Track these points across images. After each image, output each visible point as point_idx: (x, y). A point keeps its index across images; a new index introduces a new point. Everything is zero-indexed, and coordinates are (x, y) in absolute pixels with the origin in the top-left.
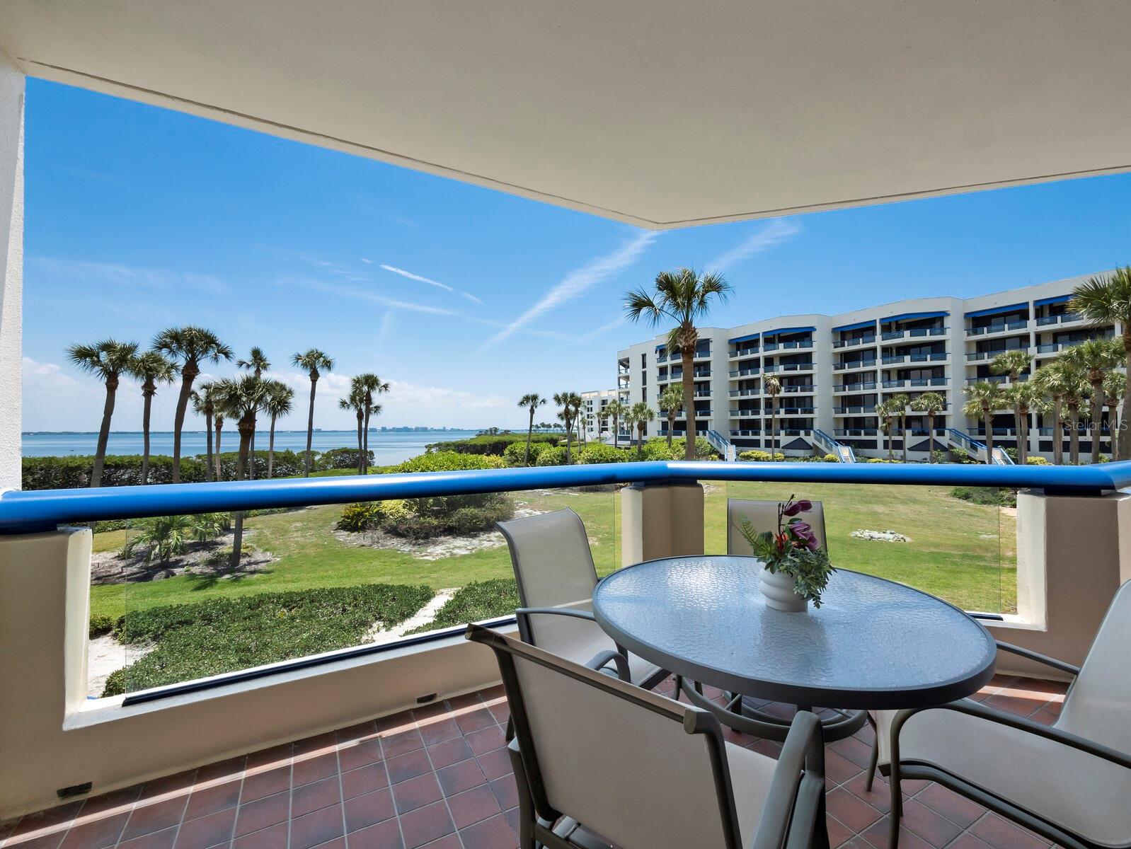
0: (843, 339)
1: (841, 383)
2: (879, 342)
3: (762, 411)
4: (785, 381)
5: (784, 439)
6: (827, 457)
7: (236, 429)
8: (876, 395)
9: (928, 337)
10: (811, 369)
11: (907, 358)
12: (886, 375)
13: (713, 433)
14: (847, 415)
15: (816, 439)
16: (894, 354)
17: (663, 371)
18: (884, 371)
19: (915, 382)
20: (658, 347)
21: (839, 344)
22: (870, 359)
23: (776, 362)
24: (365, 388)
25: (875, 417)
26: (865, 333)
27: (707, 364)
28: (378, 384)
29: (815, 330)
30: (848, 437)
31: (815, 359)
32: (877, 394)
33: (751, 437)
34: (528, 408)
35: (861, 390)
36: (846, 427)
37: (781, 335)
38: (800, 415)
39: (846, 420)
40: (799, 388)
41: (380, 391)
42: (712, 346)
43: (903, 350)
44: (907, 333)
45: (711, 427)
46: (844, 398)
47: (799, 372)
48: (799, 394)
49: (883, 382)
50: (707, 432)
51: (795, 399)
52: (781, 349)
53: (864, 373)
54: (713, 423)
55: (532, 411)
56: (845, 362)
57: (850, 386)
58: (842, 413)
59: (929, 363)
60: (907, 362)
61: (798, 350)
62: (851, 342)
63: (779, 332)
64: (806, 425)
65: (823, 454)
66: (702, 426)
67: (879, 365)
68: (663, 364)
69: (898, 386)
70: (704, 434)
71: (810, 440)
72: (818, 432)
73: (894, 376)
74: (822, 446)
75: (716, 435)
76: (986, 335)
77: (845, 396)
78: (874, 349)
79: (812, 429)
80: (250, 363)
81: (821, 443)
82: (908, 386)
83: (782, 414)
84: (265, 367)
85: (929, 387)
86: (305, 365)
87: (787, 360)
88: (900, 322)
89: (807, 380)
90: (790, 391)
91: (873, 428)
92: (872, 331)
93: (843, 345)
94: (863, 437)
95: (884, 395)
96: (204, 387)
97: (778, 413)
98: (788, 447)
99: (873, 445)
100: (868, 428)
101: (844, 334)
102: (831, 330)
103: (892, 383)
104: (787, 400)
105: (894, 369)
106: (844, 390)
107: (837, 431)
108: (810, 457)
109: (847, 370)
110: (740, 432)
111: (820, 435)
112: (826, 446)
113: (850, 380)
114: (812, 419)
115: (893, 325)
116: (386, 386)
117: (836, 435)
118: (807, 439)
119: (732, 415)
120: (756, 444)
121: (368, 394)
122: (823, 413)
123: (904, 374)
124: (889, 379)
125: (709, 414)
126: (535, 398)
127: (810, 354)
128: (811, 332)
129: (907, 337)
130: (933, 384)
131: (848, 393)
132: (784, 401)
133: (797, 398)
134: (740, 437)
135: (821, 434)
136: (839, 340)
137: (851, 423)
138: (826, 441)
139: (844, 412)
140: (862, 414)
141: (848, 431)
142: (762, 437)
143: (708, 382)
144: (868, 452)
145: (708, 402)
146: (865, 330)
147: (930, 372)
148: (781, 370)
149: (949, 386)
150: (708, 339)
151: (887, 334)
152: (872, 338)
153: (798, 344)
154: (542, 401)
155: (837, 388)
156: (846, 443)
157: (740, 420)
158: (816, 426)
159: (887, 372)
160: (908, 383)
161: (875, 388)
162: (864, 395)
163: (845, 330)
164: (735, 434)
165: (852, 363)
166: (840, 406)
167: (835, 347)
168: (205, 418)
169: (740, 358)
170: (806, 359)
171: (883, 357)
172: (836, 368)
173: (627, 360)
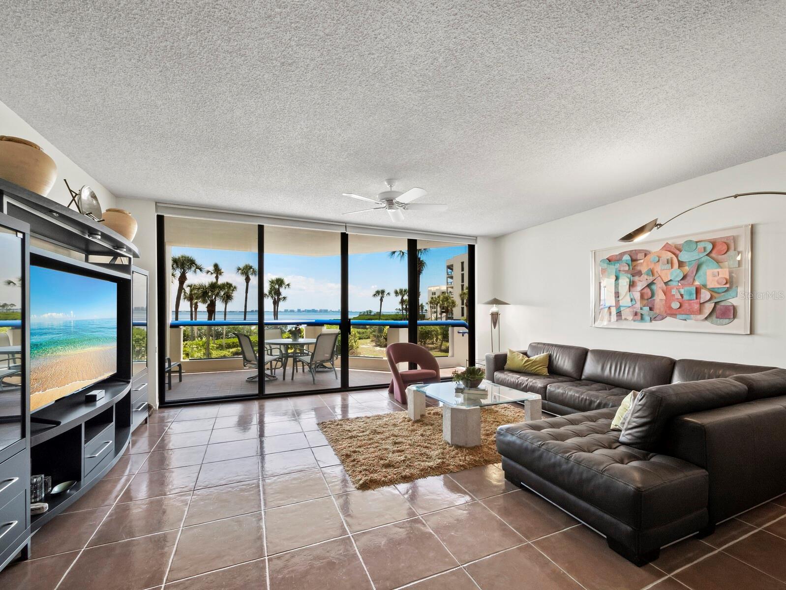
7: (206, 310)
24: (277, 286)
28: (284, 284)
34: (379, 298)
41: (285, 288)
55: (381, 300)
80: (213, 272)
84: (221, 274)
86: (242, 273)
96: (189, 286)
116: (288, 285)
121: (279, 289)
126: (383, 292)
154: (388, 294)
168: (189, 303)
173: (452, 266)
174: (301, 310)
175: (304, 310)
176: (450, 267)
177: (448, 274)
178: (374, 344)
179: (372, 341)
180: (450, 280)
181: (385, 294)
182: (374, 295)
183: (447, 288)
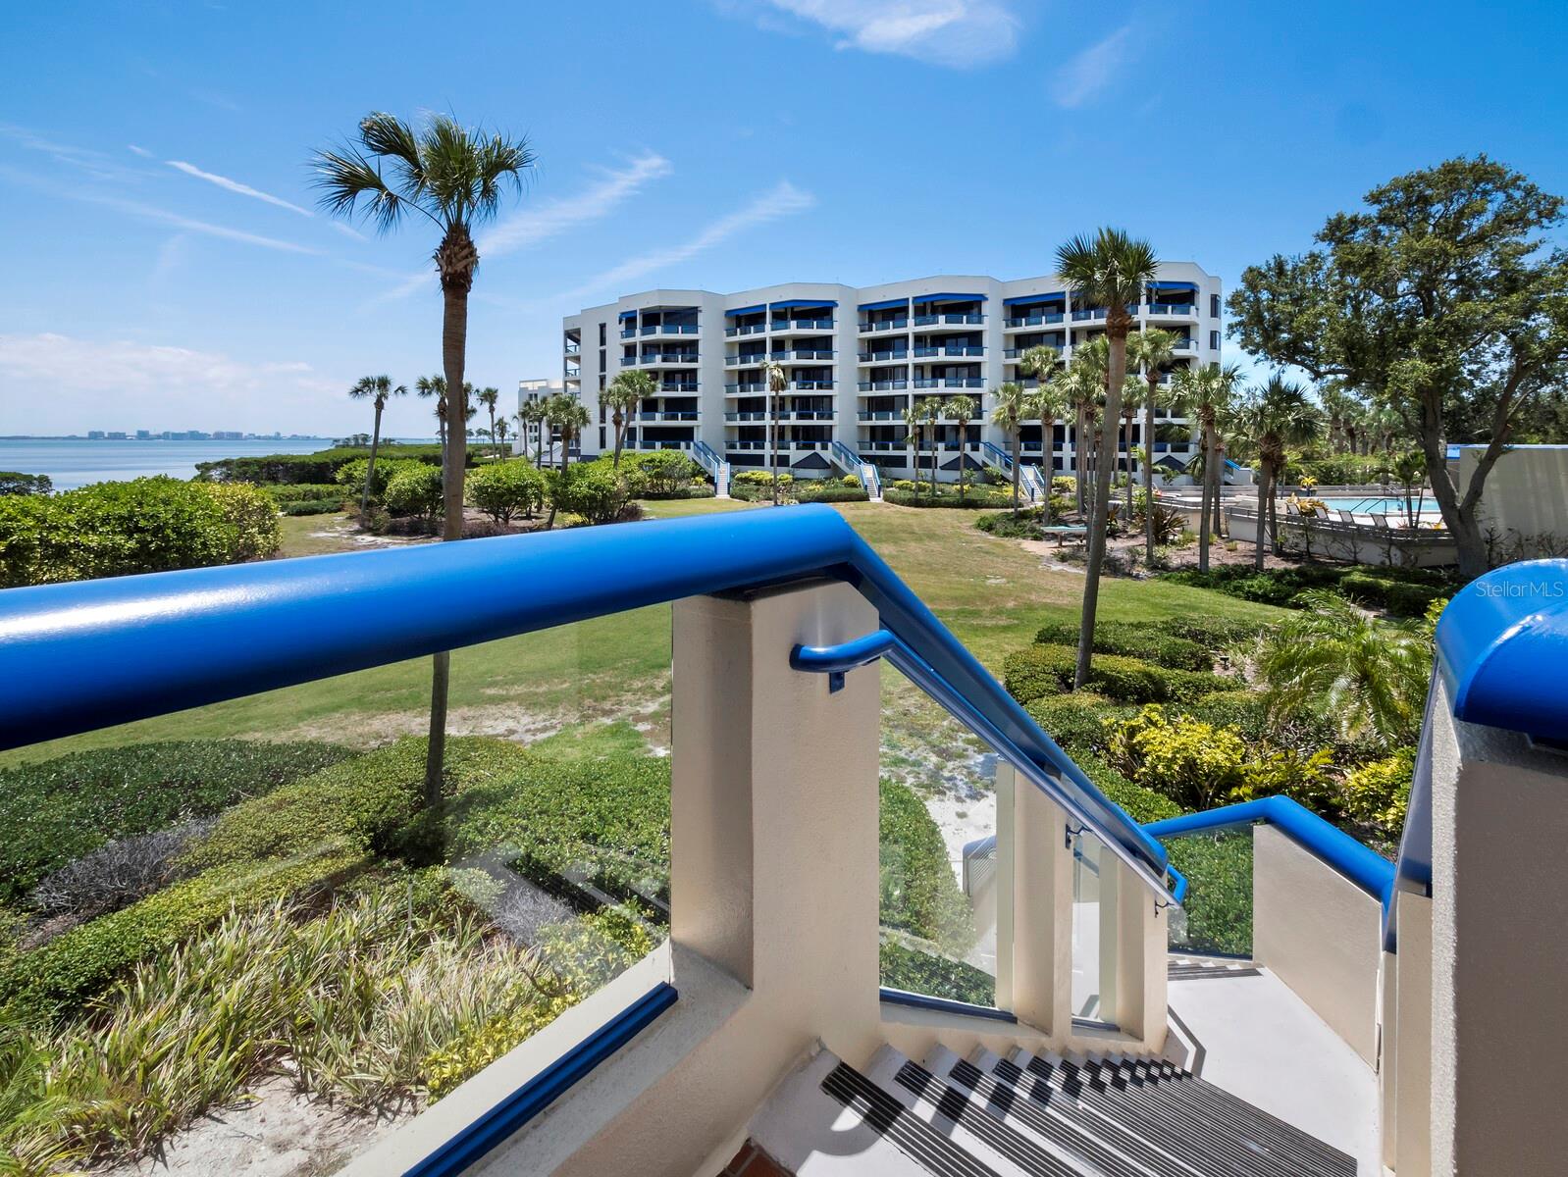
0: (871, 321)
1: (867, 379)
2: (911, 328)
3: (768, 415)
4: (799, 374)
5: (795, 454)
6: (846, 478)
8: (906, 396)
9: (964, 326)
10: (831, 357)
11: (942, 350)
12: (919, 372)
13: (700, 445)
14: (874, 422)
15: (835, 454)
16: (929, 345)
17: (630, 351)
18: (917, 367)
19: (948, 382)
20: (623, 314)
21: (866, 327)
22: (899, 350)
23: (788, 345)
25: (904, 426)
26: (897, 315)
27: (694, 344)
29: (837, 305)
30: (874, 452)
31: (836, 344)
32: (908, 396)
33: (752, 451)
34: (371, 399)
35: (890, 390)
36: (873, 438)
38: (815, 422)
39: (873, 428)
40: (815, 384)
42: (701, 318)
43: (940, 340)
44: (943, 318)
45: (698, 436)
46: (870, 399)
47: (815, 362)
48: (816, 392)
49: (915, 380)
50: (692, 444)
51: (810, 399)
52: (793, 329)
53: (894, 367)
54: (701, 429)
55: (379, 405)
56: (872, 352)
57: (879, 384)
58: (868, 420)
59: (965, 358)
60: (941, 356)
61: (814, 331)
62: (880, 325)
63: (792, 305)
64: (822, 435)
65: (840, 474)
66: (687, 434)
67: (911, 358)
68: (631, 340)
69: (932, 386)
70: (688, 447)
71: (828, 455)
72: (838, 446)
73: (928, 374)
74: (842, 464)
75: (704, 449)
76: (1024, 328)
77: (872, 397)
78: (905, 337)
79: (831, 440)
81: (840, 459)
82: (942, 387)
83: (793, 420)
85: (965, 390)
87: (803, 345)
88: (936, 304)
89: (826, 372)
90: (803, 388)
91: (902, 440)
92: (903, 313)
93: (871, 329)
94: (891, 452)
95: (916, 397)
97: (788, 417)
98: (799, 465)
99: (901, 462)
100: (897, 440)
101: (874, 314)
102: (857, 308)
103: (925, 382)
104: (800, 399)
105: (928, 364)
106: (871, 388)
107: (861, 443)
108: (826, 479)
109: (875, 363)
110: (739, 443)
111: (841, 449)
112: (847, 464)
113: (878, 375)
114: (831, 427)
115: (928, 307)
117: (861, 449)
118: (824, 454)
119: (728, 419)
120: (758, 461)
122: (845, 420)
123: (939, 371)
124: (922, 378)
125: (694, 417)
126: (384, 383)
127: (829, 338)
128: (832, 307)
129: (942, 324)
130: (968, 385)
131: (875, 393)
132: (796, 401)
133: (812, 397)
134: (739, 451)
135: (841, 447)
136: (866, 322)
137: (879, 434)
138: (847, 457)
139: (870, 418)
140: (891, 422)
141: (873, 444)
142: (768, 451)
143: (695, 371)
144: (896, 471)
145: (694, 399)
146: (893, 312)
147: (966, 371)
148: (792, 359)
149: (985, 389)
150: (696, 308)
151: (921, 318)
152: (903, 323)
153: (815, 323)
154: (400, 388)
155: (862, 386)
156: (871, 460)
157: (739, 426)
158: (836, 436)
159: (919, 367)
160: (941, 382)
161: (905, 387)
162: (893, 396)
163: (873, 308)
164: (733, 447)
165: (881, 354)
166: (866, 411)
167: (862, 331)
169: (740, 337)
170: (824, 345)
171: (915, 348)
172: (862, 360)
173: (578, 331)
176: (573, 335)
177: (567, 351)
178: (357, 526)
179: (351, 518)
180: (572, 365)
181: (393, 388)
182: (357, 391)
183: (566, 382)
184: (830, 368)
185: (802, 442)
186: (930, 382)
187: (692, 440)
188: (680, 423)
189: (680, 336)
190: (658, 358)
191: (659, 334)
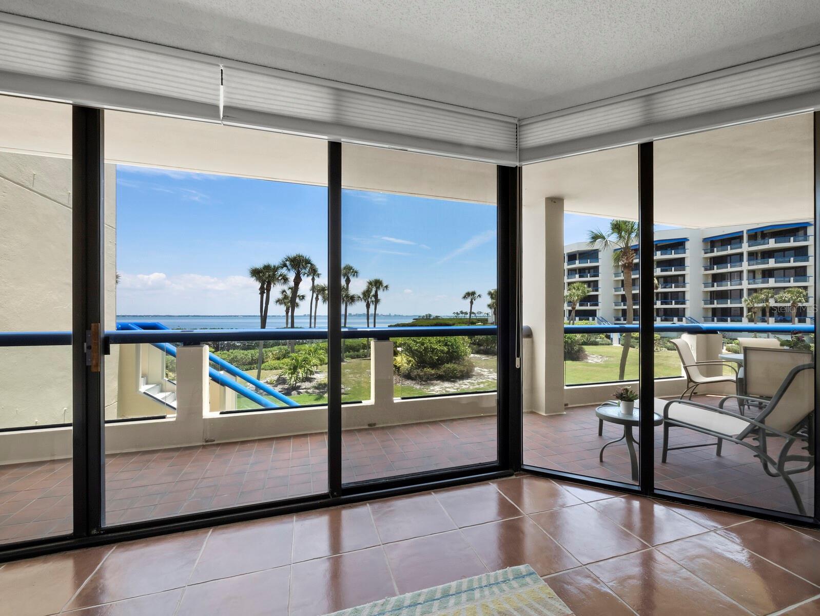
0: (713, 247)
1: (710, 281)
2: (745, 248)
4: (662, 280)
8: (741, 290)
9: (792, 244)
10: (684, 270)
11: (772, 261)
12: (751, 274)
13: (601, 318)
14: (716, 305)
16: (761, 258)
18: (749, 271)
19: (779, 279)
21: (709, 251)
22: (736, 262)
24: (374, 288)
25: (740, 308)
26: (732, 241)
27: (597, 268)
28: (382, 286)
29: (688, 240)
31: (687, 262)
32: (743, 290)
34: (469, 300)
35: (728, 286)
36: (714, 316)
37: (659, 245)
38: (673, 306)
39: (714, 310)
40: (673, 285)
41: (383, 290)
42: (600, 255)
43: (769, 254)
44: (772, 241)
45: (599, 314)
46: (711, 292)
47: (673, 273)
48: (673, 289)
49: (748, 279)
50: (596, 318)
51: (670, 294)
53: (731, 273)
54: (601, 311)
55: (472, 303)
56: (714, 264)
57: (718, 283)
58: (711, 304)
59: (792, 264)
60: (772, 263)
61: (673, 256)
62: (720, 249)
64: (679, 313)
66: (592, 314)
67: (745, 266)
69: (763, 283)
70: (594, 320)
72: (690, 319)
73: (759, 275)
75: (603, 320)
77: (714, 291)
78: (741, 254)
79: (684, 316)
82: (772, 282)
85: (792, 284)
87: (664, 264)
88: (765, 232)
89: (681, 279)
90: (665, 288)
91: (738, 316)
92: (738, 240)
93: (712, 251)
95: (749, 290)
100: (735, 316)
101: (712, 243)
102: (702, 240)
103: (756, 281)
104: (663, 294)
105: (759, 269)
106: (713, 286)
107: (704, 318)
109: (716, 271)
110: (622, 318)
113: (717, 278)
114: (684, 309)
115: (758, 235)
116: (386, 287)
117: (704, 321)
119: (616, 305)
121: (376, 292)
122: (694, 305)
123: (768, 274)
124: (754, 278)
125: (597, 305)
126: (473, 293)
127: (683, 259)
128: (685, 242)
129: (772, 244)
130: (795, 281)
131: (716, 288)
132: (660, 295)
133: (671, 292)
135: (692, 320)
136: (709, 247)
137: (719, 312)
139: (712, 303)
140: (729, 305)
141: (715, 319)
143: (597, 281)
145: (597, 296)
146: (734, 239)
147: (793, 271)
148: (658, 272)
149: (810, 283)
150: (598, 249)
151: (752, 242)
152: (739, 246)
153: (673, 251)
154: (479, 295)
155: (706, 285)
157: (622, 309)
158: (688, 313)
159: (752, 273)
160: (772, 280)
161: (741, 284)
162: (731, 290)
163: (714, 239)
164: (618, 319)
165: (719, 266)
166: (709, 299)
167: (706, 253)
170: (680, 263)
171: (749, 260)
172: (706, 270)
174: (353, 314)
175: (355, 314)
181: (476, 296)
182: (465, 297)
184: (684, 276)
185: (663, 318)
186: (761, 280)
187: (596, 316)
188: (589, 308)
189: (589, 264)
190: (577, 276)
191: (577, 264)
